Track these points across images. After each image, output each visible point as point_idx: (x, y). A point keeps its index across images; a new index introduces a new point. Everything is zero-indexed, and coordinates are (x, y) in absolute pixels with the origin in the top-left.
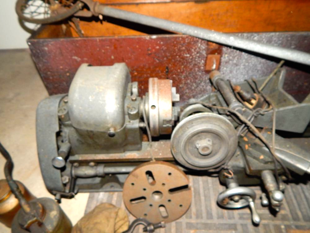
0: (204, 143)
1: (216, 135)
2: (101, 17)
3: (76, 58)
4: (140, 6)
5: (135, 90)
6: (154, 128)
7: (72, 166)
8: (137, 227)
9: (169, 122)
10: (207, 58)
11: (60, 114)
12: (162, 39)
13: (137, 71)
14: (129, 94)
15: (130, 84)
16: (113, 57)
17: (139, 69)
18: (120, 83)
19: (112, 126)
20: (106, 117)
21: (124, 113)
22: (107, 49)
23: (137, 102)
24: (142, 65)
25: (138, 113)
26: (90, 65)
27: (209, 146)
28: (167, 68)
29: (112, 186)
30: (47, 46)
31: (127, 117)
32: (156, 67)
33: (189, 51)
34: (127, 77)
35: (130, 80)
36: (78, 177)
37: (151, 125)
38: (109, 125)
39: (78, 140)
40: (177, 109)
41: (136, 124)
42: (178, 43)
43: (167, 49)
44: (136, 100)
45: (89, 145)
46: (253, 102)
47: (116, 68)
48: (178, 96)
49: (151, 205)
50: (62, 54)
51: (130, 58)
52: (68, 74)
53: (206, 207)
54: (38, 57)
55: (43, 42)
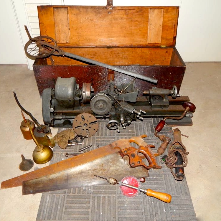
0: (100, 104)
1: (104, 102)
2: (63, 56)
3: (53, 73)
4: (81, 48)
5: (78, 87)
6: (84, 99)
7: (54, 115)
8: (78, 138)
9: (89, 97)
10: (108, 75)
11: (52, 94)
12: (89, 67)
13: (79, 79)
14: (76, 88)
15: (76, 85)
16: (69, 73)
17: (80, 79)
18: (73, 84)
19: (70, 98)
20: (68, 95)
21: (74, 95)
22: (66, 70)
23: (79, 91)
24: (81, 77)
25: (79, 94)
26: (61, 78)
27: (102, 105)
28: (92, 78)
29: (68, 126)
30: (41, 68)
31: (75, 96)
32: (87, 78)
33: (101, 72)
34: (75, 82)
35: (76, 83)
36: (55, 119)
37: (83, 98)
38: (69, 98)
39: (57, 104)
40: (93, 94)
41: (78, 99)
42: (96, 69)
43: (91, 71)
44: (78, 90)
45: (61, 106)
46: (121, 91)
47: (71, 79)
48: (93, 89)
49: (83, 129)
50: (47, 71)
51: (76, 74)
52: (48, 80)
53: (105, 132)
54: (36, 73)
55: (40, 67)
